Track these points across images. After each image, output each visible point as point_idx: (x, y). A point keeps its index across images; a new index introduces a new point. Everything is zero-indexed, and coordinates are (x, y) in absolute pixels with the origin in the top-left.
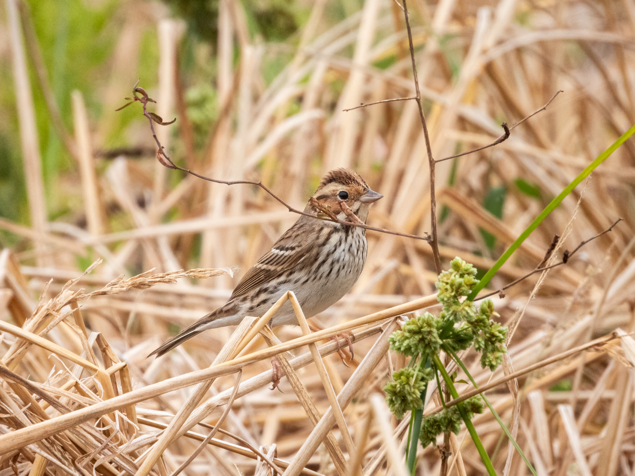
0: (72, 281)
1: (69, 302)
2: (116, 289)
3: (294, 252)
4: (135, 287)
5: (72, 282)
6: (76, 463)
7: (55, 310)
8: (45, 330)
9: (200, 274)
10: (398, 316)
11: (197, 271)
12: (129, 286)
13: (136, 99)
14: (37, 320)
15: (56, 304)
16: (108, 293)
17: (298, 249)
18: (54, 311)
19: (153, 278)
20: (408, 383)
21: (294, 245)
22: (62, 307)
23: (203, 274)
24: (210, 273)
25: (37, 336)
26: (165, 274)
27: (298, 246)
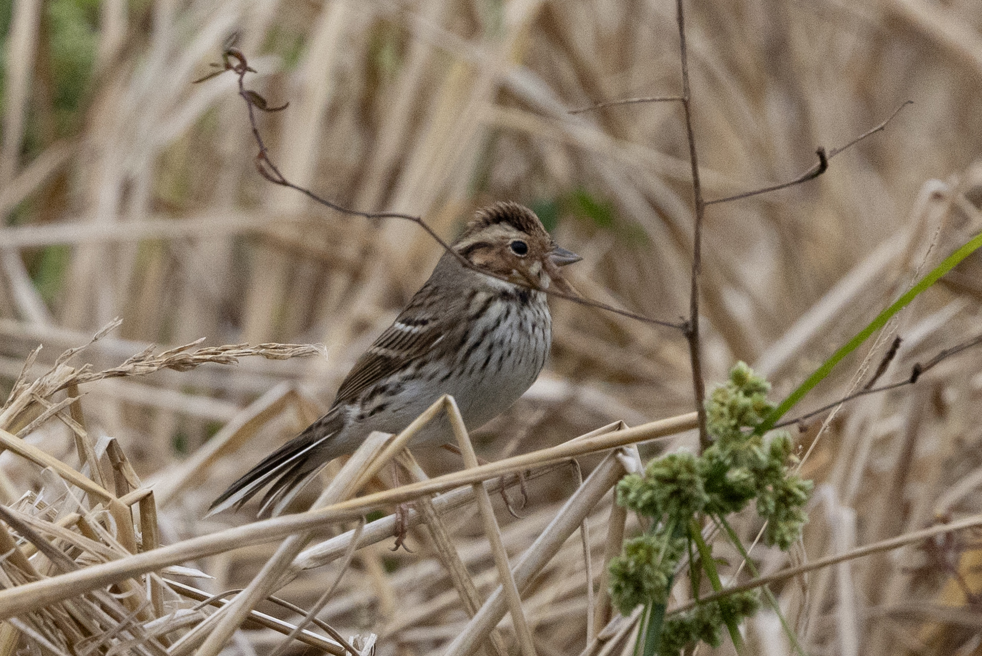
0: (72, 351)
1: (66, 386)
2: (142, 368)
3: (426, 328)
4: (170, 367)
5: (72, 353)
6: (76, 649)
7: (43, 396)
8: (27, 427)
9: (276, 352)
10: (619, 447)
11: (271, 347)
12: (162, 364)
13: (228, 67)
14: (14, 411)
15: (46, 387)
16: (128, 374)
17: (432, 324)
18: (41, 397)
19: (202, 354)
20: (649, 561)
21: (427, 317)
22: (55, 392)
23: (281, 353)
24: (292, 351)
25: (15, 437)
26: (219, 348)
27: (434, 319)
